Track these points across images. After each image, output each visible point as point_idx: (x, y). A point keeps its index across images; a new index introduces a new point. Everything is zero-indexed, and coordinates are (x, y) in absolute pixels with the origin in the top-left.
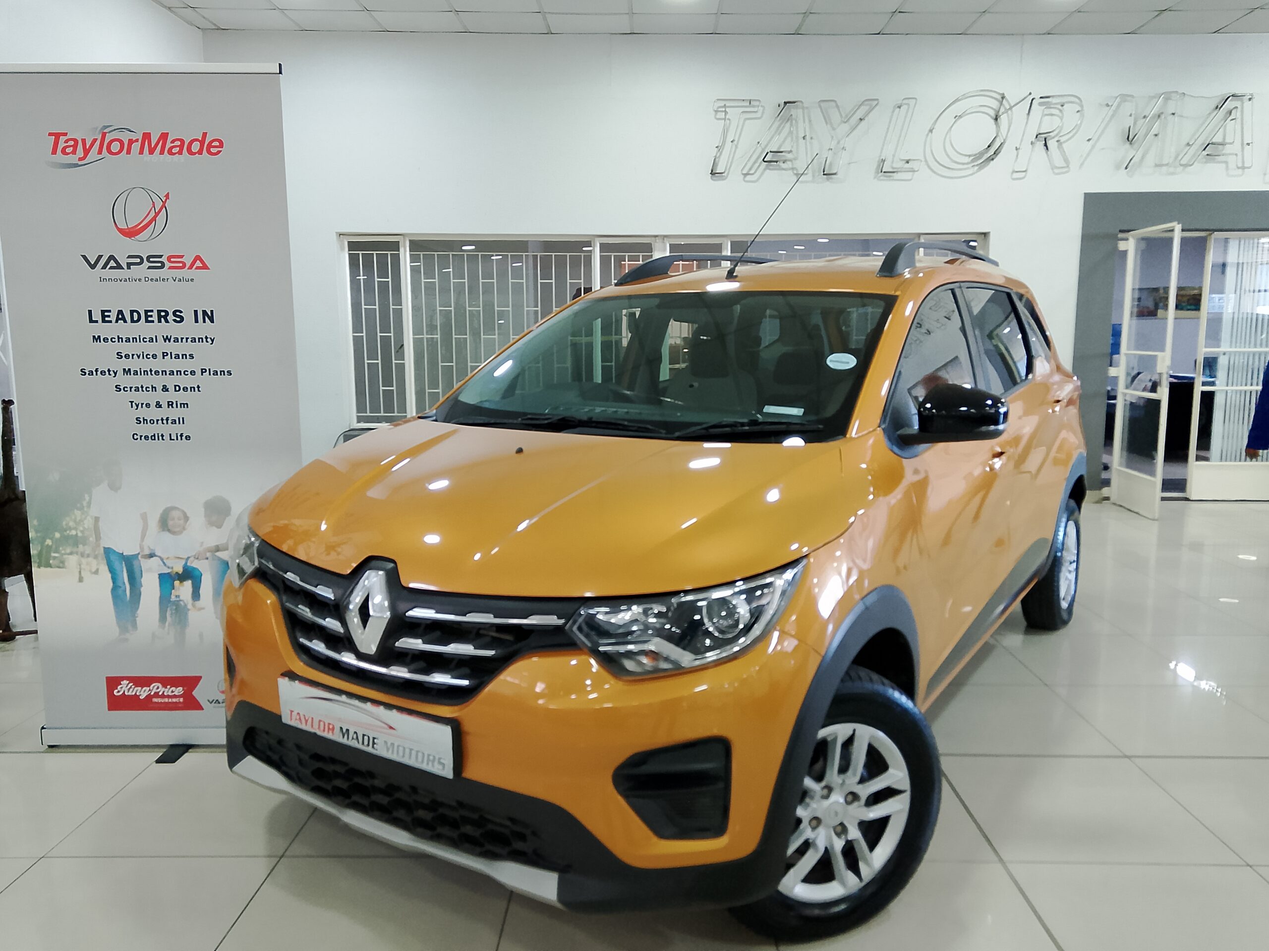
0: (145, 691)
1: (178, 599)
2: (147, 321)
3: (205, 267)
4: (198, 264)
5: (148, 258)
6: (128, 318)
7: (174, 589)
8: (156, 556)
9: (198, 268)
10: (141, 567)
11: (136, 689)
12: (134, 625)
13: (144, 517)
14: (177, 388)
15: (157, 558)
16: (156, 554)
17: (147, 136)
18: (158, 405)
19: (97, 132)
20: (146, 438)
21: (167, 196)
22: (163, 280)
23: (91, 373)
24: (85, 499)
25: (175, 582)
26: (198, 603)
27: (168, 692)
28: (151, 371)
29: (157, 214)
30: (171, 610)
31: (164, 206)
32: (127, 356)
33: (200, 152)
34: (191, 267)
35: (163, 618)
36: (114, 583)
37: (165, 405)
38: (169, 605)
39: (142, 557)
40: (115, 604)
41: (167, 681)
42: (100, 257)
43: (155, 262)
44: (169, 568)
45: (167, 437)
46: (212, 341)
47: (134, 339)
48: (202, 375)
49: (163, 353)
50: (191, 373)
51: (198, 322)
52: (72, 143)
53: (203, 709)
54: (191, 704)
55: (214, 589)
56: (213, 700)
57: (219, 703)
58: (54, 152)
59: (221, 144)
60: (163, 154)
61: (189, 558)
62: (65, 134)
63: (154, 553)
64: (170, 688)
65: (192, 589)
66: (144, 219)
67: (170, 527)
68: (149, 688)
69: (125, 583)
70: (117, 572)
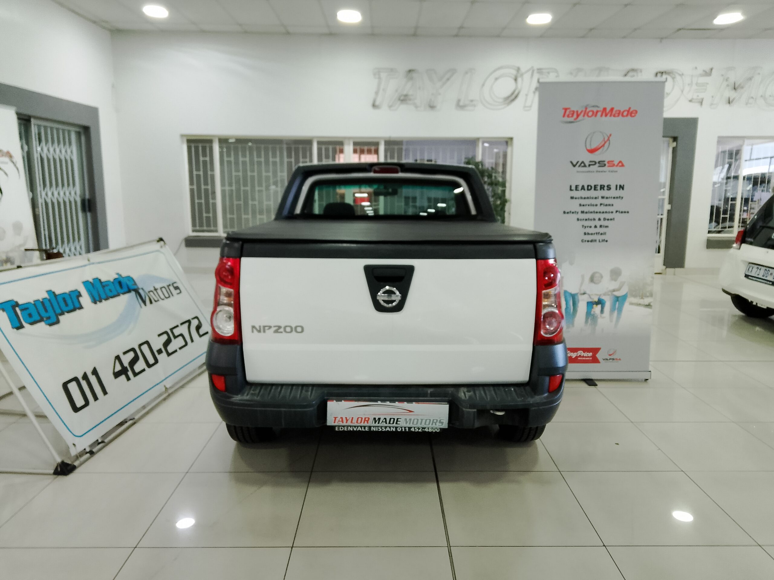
0: (575, 355)
2: (595, 189)
3: (623, 165)
4: (620, 164)
5: (599, 162)
6: (586, 187)
7: (593, 308)
9: (620, 166)
10: (579, 299)
11: (571, 353)
12: (573, 325)
13: (583, 277)
14: (605, 219)
15: (588, 295)
16: (588, 292)
17: (605, 109)
18: (596, 227)
19: (584, 107)
20: (588, 241)
21: (610, 135)
22: (605, 172)
23: (568, 213)
25: (594, 305)
26: (604, 315)
27: (585, 355)
28: (594, 212)
29: (605, 143)
31: (608, 139)
32: (583, 205)
33: (627, 116)
34: (617, 166)
35: (586, 321)
36: (566, 306)
37: (598, 226)
38: (590, 316)
39: (580, 294)
41: (585, 350)
42: (578, 162)
43: (602, 164)
44: (592, 299)
45: (598, 241)
46: (622, 198)
47: (588, 198)
48: (616, 213)
49: (601, 204)
50: (611, 212)
51: (617, 190)
52: (572, 112)
53: (600, 363)
54: (595, 360)
55: (611, 309)
56: (605, 359)
57: (608, 360)
58: (564, 116)
59: (636, 112)
60: (611, 117)
61: (601, 294)
62: (570, 108)
63: (586, 293)
64: (586, 353)
65: (600, 309)
66: (598, 146)
67: (594, 281)
68: (577, 353)
69: (571, 306)
70: (568, 301)
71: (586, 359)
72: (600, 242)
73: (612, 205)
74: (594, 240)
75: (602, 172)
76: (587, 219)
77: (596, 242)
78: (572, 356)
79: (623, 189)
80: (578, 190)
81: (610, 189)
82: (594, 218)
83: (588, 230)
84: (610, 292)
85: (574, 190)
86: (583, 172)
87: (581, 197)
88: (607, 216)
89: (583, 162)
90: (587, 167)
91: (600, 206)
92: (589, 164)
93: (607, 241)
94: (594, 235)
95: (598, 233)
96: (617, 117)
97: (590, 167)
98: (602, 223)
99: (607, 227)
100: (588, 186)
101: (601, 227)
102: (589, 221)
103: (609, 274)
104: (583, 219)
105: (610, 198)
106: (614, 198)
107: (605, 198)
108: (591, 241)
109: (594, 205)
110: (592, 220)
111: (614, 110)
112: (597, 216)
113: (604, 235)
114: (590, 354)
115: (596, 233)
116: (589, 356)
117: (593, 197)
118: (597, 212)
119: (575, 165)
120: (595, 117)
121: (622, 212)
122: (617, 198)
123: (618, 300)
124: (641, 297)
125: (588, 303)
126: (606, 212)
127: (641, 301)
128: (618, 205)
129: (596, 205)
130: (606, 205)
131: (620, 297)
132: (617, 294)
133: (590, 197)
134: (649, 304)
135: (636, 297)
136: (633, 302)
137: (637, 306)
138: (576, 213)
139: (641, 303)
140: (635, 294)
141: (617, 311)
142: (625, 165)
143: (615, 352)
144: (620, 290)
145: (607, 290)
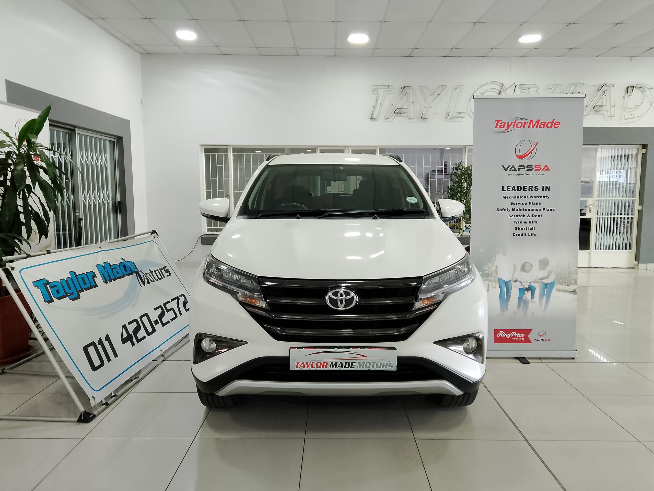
0: (509, 335)
3: (548, 170)
4: (546, 168)
5: (528, 167)
6: (516, 189)
7: (524, 294)
8: (518, 281)
9: (546, 170)
10: (512, 286)
11: (506, 334)
12: (507, 308)
15: (519, 282)
16: (519, 280)
17: (532, 121)
18: (525, 222)
21: (537, 143)
22: (532, 174)
25: (525, 291)
26: (533, 300)
27: (518, 336)
28: (524, 209)
29: (532, 150)
30: (523, 303)
31: (535, 147)
33: (551, 127)
34: (543, 170)
35: (519, 306)
36: (500, 292)
38: (522, 301)
39: (512, 282)
40: (500, 300)
41: (518, 331)
42: (509, 166)
43: (530, 168)
44: (523, 286)
48: (543, 210)
49: (529, 202)
50: (539, 210)
51: (544, 191)
52: (503, 124)
53: (531, 343)
54: (527, 340)
55: (540, 294)
56: (536, 339)
57: (538, 340)
58: (496, 127)
59: (559, 124)
60: (537, 127)
61: (532, 282)
62: (501, 121)
63: (518, 280)
64: (519, 334)
65: (531, 294)
66: (527, 152)
67: (525, 270)
68: (510, 334)
69: (504, 292)
70: (502, 288)
71: (519, 339)
72: (530, 236)
74: (524, 233)
75: (530, 175)
76: (517, 216)
77: (526, 235)
78: (506, 336)
79: (549, 190)
80: (510, 191)
81: (538, 189)
82: (524, 215)
83: (519, 225)
84: (539, 279)
85: (506, 190)
86: (513, 175)
87: (512, 196)
88: (535, 213)
89: (513, 166)
90: (517, 171)
91: (529, 204)
92: (518, 168)
93: (535, 235)
94: (524, 229)
95: (527, 227)
96: (542, 128)
97: (519, 170)
98: (531, 219)
99: (535, 222)
100: (518, 187)
101: (530, 223)
102: (519, 217)
103: (538, 263)
104: (514, 216)
105: (538, 197)
106: (541, 197)
107: (533, 197)
108: (521, 234)
109: (524, 203)
110: (522, 217)
111: (540, 122)
112: (526, 213)
113: (533, 229)
114: (523, 335)
115: (526, 228)
116: (522, 336)
117: (523, 197)
119: (506, 169)
120: (523, 128)
121: (548, 210)
122: (544, 197)
123: (546, 287)
124: (566, 285)
125: (520, 289)
126: (534, 210)
127: (567, 288)
128: (545, 203)
129: (526, 204)
131: (548, 284)
132: (545, 281)
133: (520, 197)
134: (574, 290)
135: (562, 285)
136: (560, 288)
137: (564, 292)
138: (508, 210)
139: (567, 290)
140: (561, 281)
141: (546, 296)
142: (550, 169)
143: (544, 334)
144: (548, 278)
145: (537, 277)
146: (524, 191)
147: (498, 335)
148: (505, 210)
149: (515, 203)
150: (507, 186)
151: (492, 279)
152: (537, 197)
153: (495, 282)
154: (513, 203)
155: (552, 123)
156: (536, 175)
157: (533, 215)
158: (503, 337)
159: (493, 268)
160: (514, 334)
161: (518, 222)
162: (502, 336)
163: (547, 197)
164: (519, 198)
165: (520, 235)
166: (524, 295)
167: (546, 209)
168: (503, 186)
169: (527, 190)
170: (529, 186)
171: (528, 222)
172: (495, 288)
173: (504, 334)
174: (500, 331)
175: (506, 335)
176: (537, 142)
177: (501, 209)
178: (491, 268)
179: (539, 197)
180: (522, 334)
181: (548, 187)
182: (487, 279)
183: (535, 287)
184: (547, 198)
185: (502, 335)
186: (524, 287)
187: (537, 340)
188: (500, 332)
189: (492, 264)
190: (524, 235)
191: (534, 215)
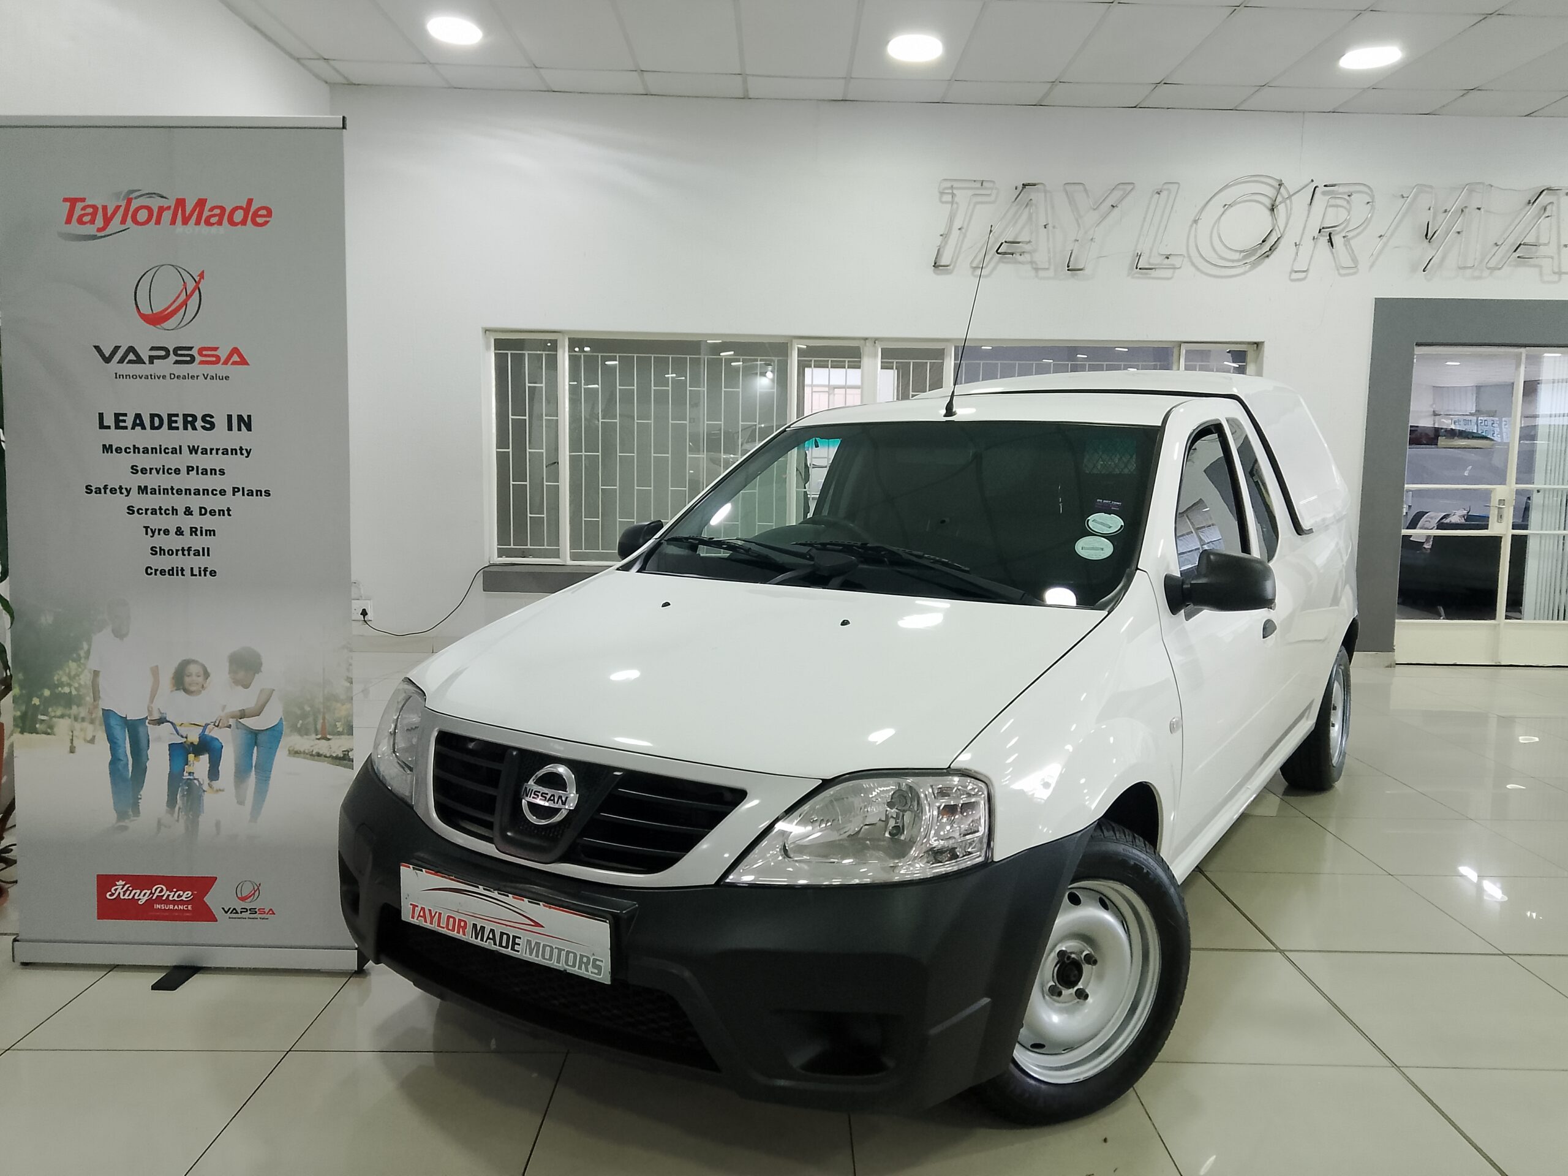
0: (145, 894)
1: (191, 777)
2: (170, 428)
3: (243, 362)
4: (236, 358)
5: (176, 349)
6: (146, 421)
7: (187, 764)
8: (169, 722)
9: (235, 363)
10: (148, 735)
11: (134, 891)
12: (136, 809)
13: (155, 671)
14: (203, 511)
15: (171, 724)
16: (168, 719)
17: (181, 203)
18: (179, 532)
19: (122, 197)
20: (163, 572)
21: (202, 275)
23: (98, 491)
24: (82, 648)
25: (190, 755)
26: (216, 784)
27: (173, 897)
28: (173, 490)
29: (188, 297)
30: (183, 790)
31: (197, 287)
32: (144, 471)
33: (244, 222)
34: (226, 363)
35: (172, 801)
36: (112, 756)
38: (181, 784)
39: (149, 723)
40: (113, 781)
41: (173, 883)
42: (117, 348)
43: (184, 355)
44: (182, 737)
45: (187, 572)
46: (249, 453)
47: (154, 450)
48: (234, 495)
49: (188, 467)
50: (220, 492)
51: (232, 430)
52: (90, 210)
53: (217, 921)
54: (202, 913)
55: (236, 765)
56: (230, 909)
57: (237, 913)
58: (68, 221)
59: (269, 213)
60: (199, 224)
61: (209, 724)
62: (83, 200)
63: (165, 718)
64: (176, 892)
65: (208, 765)
66: (172, 304)
67: (187, 686)
68: (150, 891)
69: (127, 755)
70: (117, 741)
71: (176, 907)
72: (196, 575)
73: (222, 472)
74: (177, 568)
75: (184, 377)
76: (156, 509)
77: (183, 575)
78: (136, 897)
79: (249, 429)
80: (126, 428)
81: (213, 426)
82: (173, 507)
83: (160, 541)
84: (232, 718)
85: (113, 426)
86: (134, 377)
87: (134, 446)
88: (210, 502)
89: (131, 349)
90: (145, 363)
91: (188, 474)
92: (150, 356)
93: (213, 573)
94: (177, 555)
95: (186, 548)
96: (216, 225)
97: (153, 363)
98: (196, 520)
99: (211, 532)
100: (152, 416)
101: (193, 534)
102: (161, 514)
103: (228, 664)
104: (147, 510)
105: (214, 452)
106: (225, 452)
107: (200, 451)
108: (169, 570)
109: (171, 469)
110: (169, 514)
111: (207, 207)
112: (180, 502)
113: (204, 555)
114: (186, 895)
115: (183, 550)
116: (185, 899)
117: (168, 449)
118: (179, 492)
119: (107, 356)
120: (156, 224)
121: (251, 493)
122: (234, 451)
123: (256, 744)
124: (319, 736)
125: (172, 746)
126: (206, 492)
127: (322, 747)
128: (238, 472)
129: (177, 471)
130: (205, 472)
131: (262, 730)
132: (252, 723)
133: (160, 449)
134: (345, 754)
135: (307, 735)
136: (297, 748)
137: (313, 760)
138: (124, 491)
139: (321, 752)
140: (302, 724)
141: (256, 775)
142: (248, 362)
143: (255, 891)
144: (260, 713)
145: (223, 711)
146: (169, 429)
147: (110, 893)
148: (113, 491)
149: (146, 470)
150: (115, 414)
151: (83, 712)
152: (212, 450)
153: (92, 722)
154: (139, 469)
155: (246, 210)
156: (206, 379)
157: (201, 508)
158: (124, 899)
159: (86, 678)
160: (162, 888)
161: (160, 530)
162: (122, 897)
163: (244, 452)
164: (156, 453)
165: (165, 571)
166: (186, 766)
167: (243, 488)
168: (103, 413)
169: (177, 428)
170: (184, 415)
171: (187, 532)
172: (92, 741)
173: (129, 892)
174: (118, 881)
175: (135, 893)
176: (203, 272)
177: (100, 489)
178: (77, 678)
179: (217, 450)
180: (184, 893)
181: (246, 419)
182: (67, 712)
183: (219, 739)
184: (246, 454)
185: (124, 895)
186: (185, 740)
187: (231, 913)
188: (117, 883)
189: (79, 666)
190: (177, 571)
191: (204, 508)
